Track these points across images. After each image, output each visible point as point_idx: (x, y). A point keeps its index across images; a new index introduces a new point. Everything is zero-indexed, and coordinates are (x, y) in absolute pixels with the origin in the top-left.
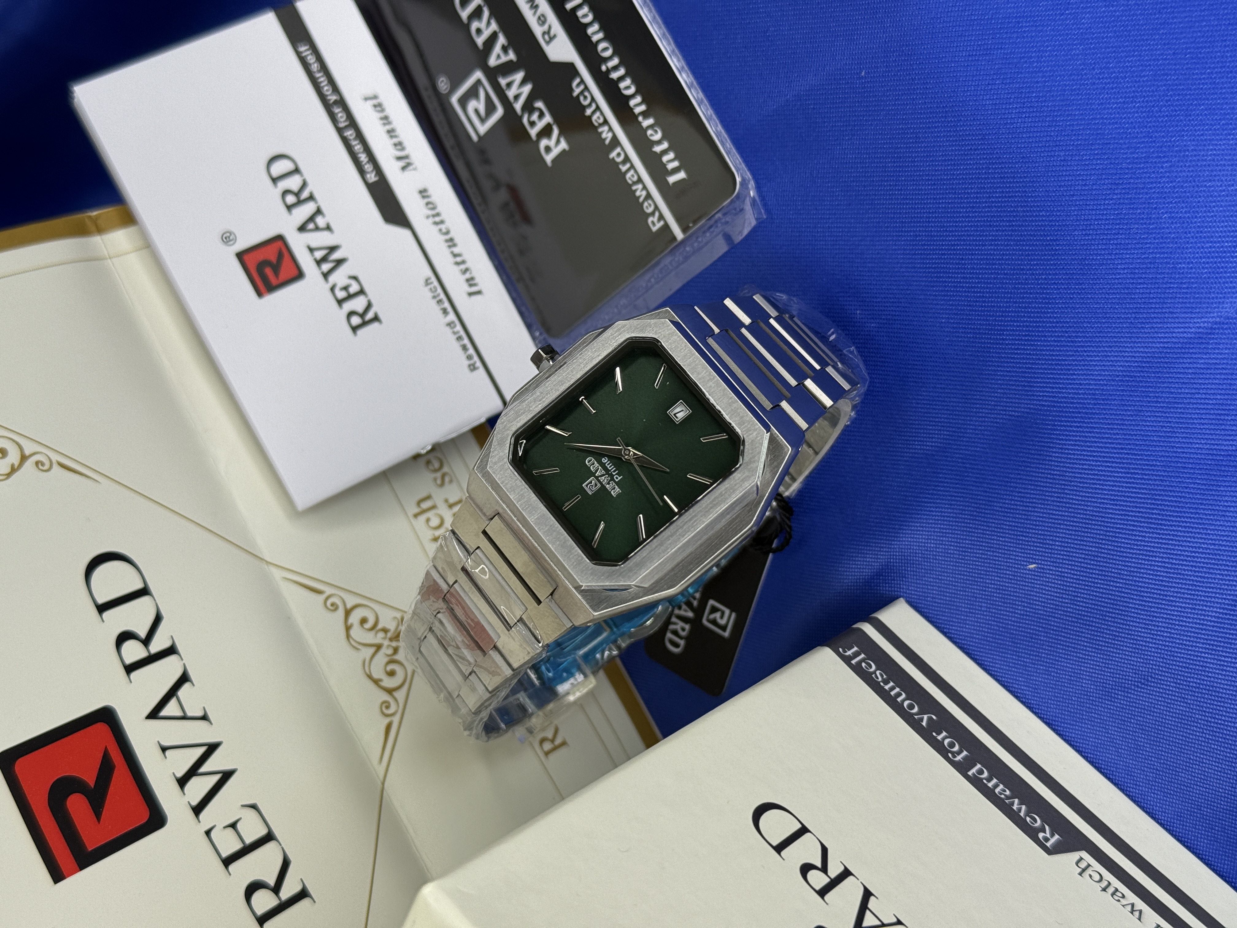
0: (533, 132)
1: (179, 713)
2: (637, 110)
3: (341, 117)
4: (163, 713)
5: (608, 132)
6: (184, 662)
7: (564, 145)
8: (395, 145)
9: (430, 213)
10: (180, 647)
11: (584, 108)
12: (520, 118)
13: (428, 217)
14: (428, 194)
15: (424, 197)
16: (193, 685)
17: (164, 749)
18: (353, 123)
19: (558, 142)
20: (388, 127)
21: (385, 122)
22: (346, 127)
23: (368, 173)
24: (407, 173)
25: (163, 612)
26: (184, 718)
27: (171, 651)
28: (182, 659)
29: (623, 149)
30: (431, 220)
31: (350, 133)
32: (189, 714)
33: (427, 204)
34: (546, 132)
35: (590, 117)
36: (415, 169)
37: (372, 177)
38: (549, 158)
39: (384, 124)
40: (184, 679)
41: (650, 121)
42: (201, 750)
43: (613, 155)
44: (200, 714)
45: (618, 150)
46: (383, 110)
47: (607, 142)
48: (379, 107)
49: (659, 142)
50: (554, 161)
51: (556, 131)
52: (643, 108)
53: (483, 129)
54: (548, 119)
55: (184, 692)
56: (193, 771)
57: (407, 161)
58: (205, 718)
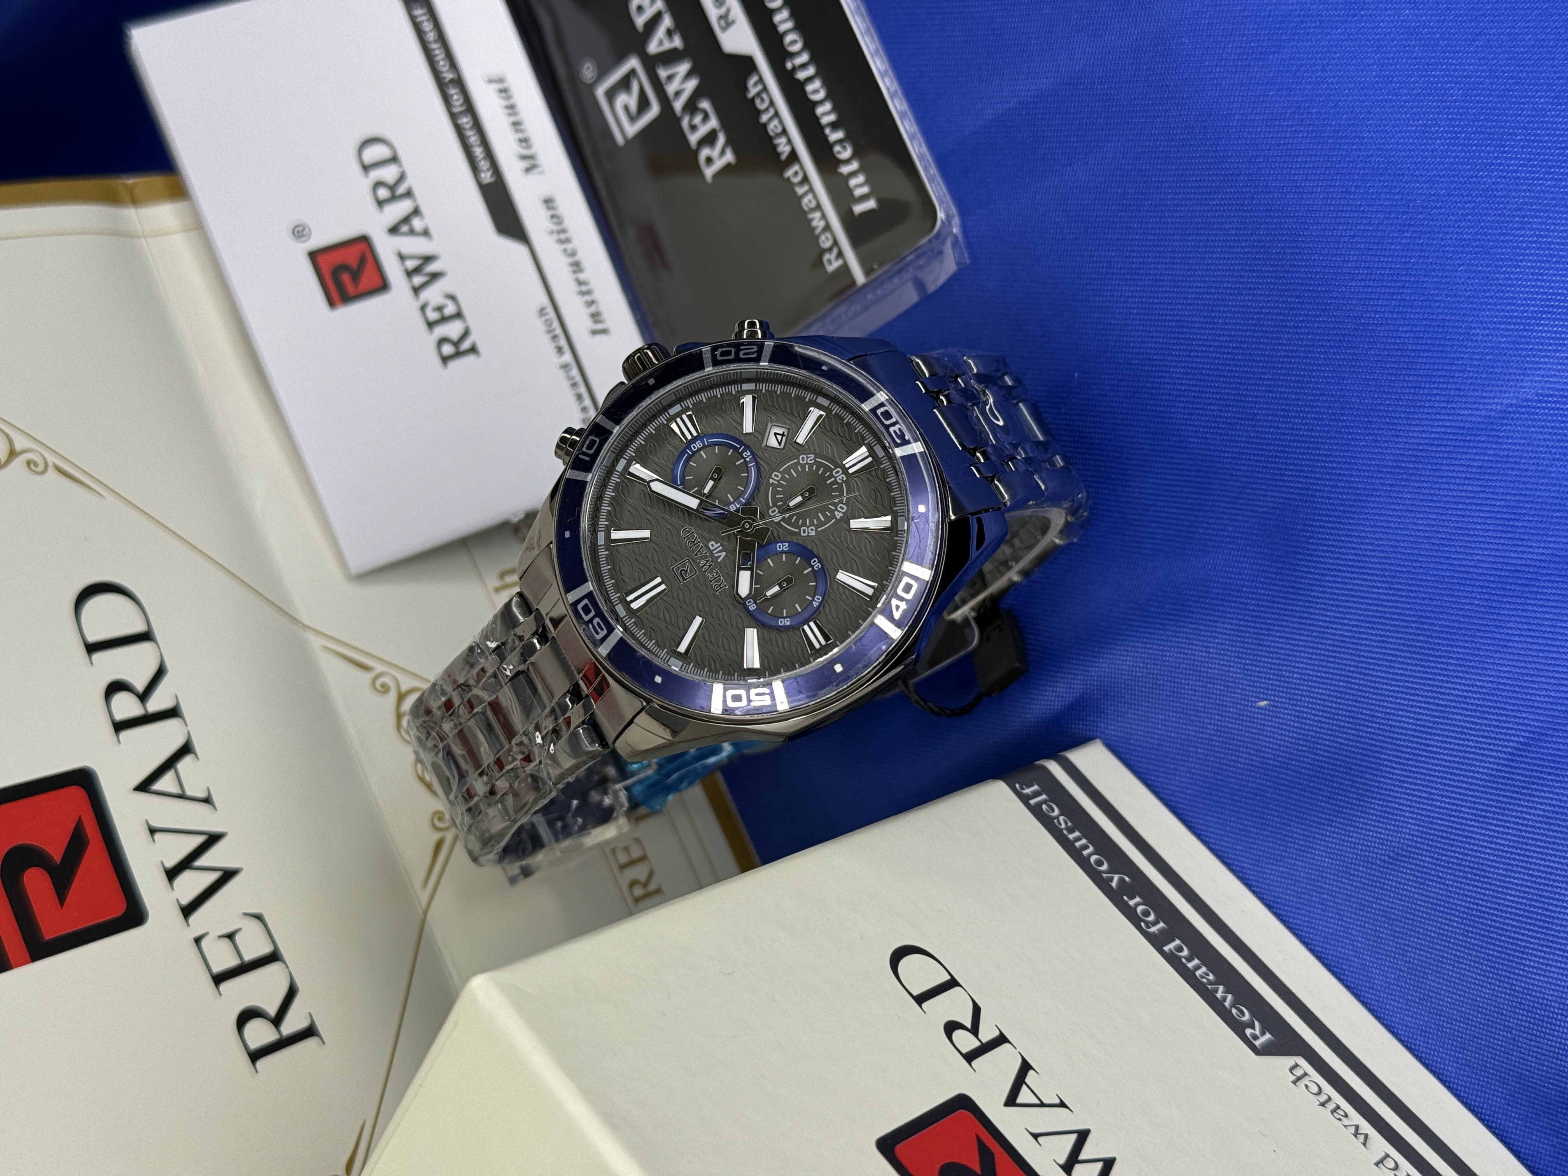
0: (694, 139)
1: (175, 790)
2: (825, 120)
3: (457, 100)
4: (158, 786)
5: (786, 145)
6: (188, 728)
7: (729, 156)
8: (521, 141)
9: (555, 228)
11: (759, 113)
12: (679, 120)
13: (552, 232)
14: (554, 205)
15: (549, 208)
16: (198, 758)
17: (153, 831)
18: (470, 108)
19: (723, 153)
20: (513, 119)
21: (511, 111)
22: (462, 112)
23: (483, 171)
24: (533, 177)
25: (168, 666)
26: (182, 796)
27: (173, 713)
28: (186, 725)
29: (802, 167)
30: (555, 237)
31: (465, 121)
32: (190, 792)
33: (553, 217)
34: (710, 139)
35: (765, 125)
36: (541, 173)
37: (487, 177)
38: (709, 172)
39: (510, 115)
40: (185, 749)
41: (839, 135)
42: (199, 840)
43: (789, 173)
44: (202, 795)
45: (796, 167)
46: (509, 98)
47: (784, 157)
48: (504, 92)
49: (847, 162)
50: (715, 176)
51: (721, 140)
52: (832, 117)
53: (632, 130)
54: (713, 120)
55: (185, 765)
56: (186, 864)
57: (532, 162)
58: (207, 800)
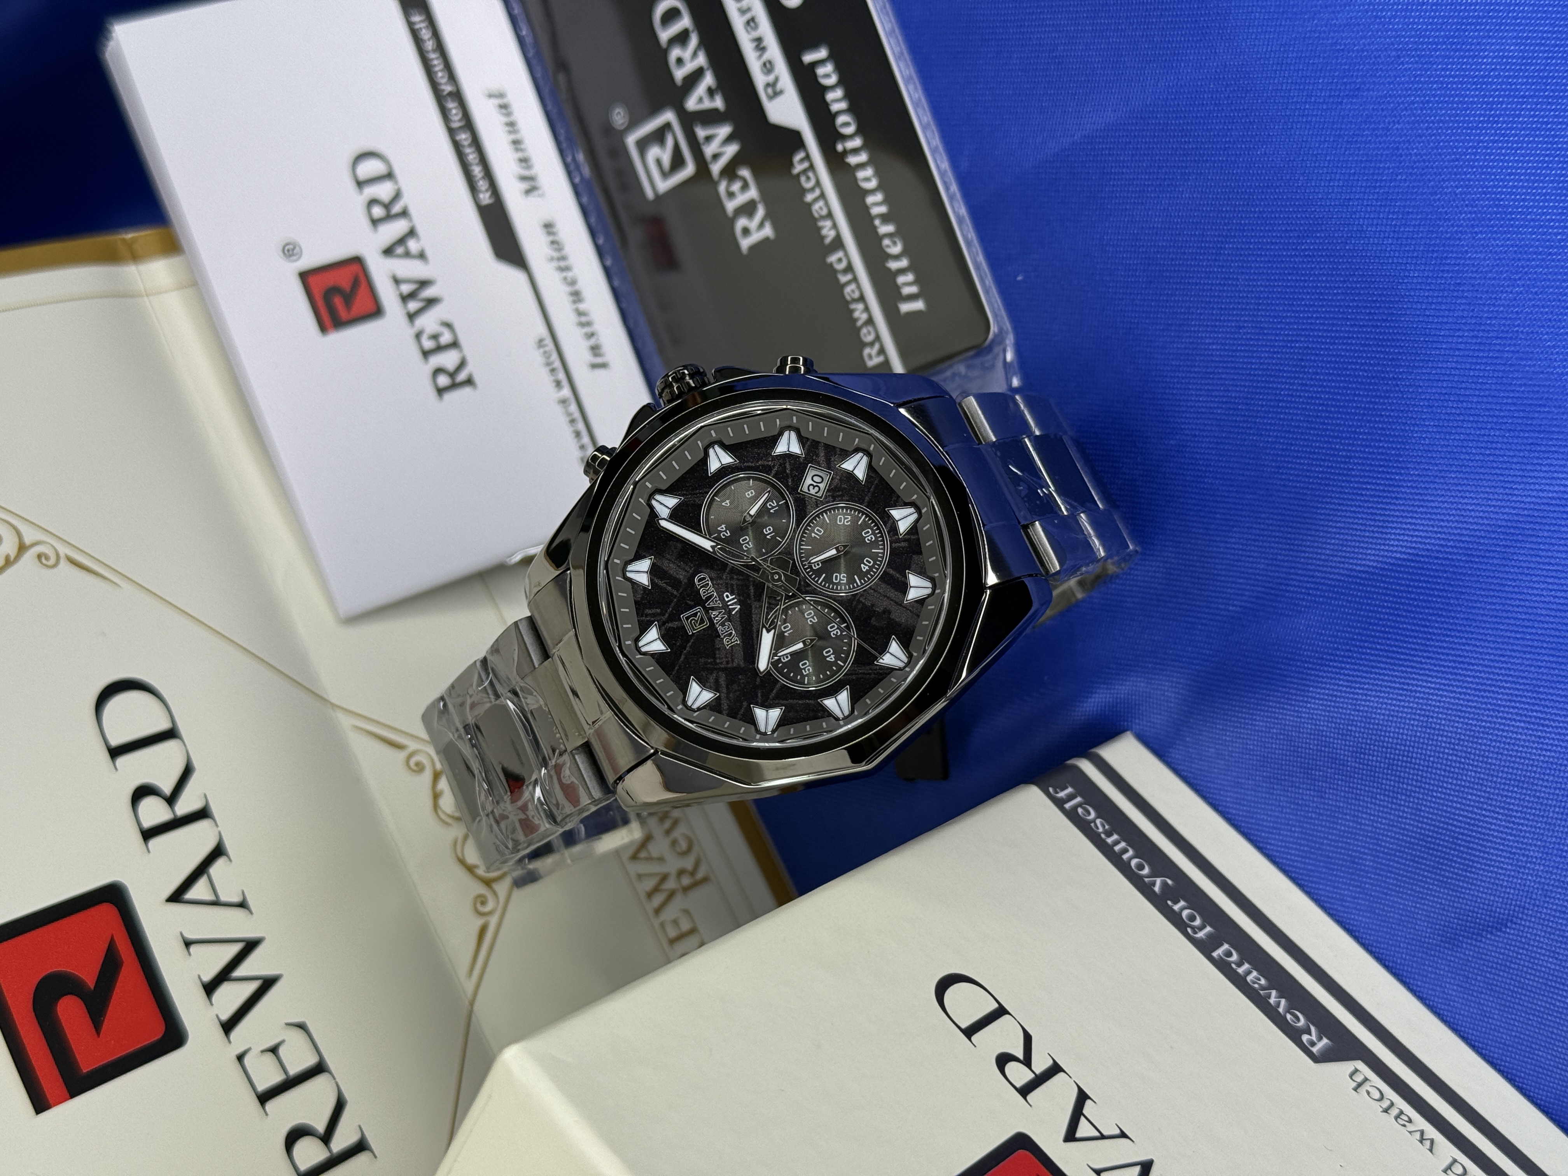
0: (730, 206)
1: (210, 897)
2: (876, 211)
3: (456, 115)
4: (190, 895)
5: (830, 229)
6: (219, 829)
7: (768, 231)
8: (520, 160)
9: (555, 254)
10: (215, 809)
11: (804, 191)
12: (715, 184)
13: (551, 259)
14: (555, 231)
15: (549, 233)
16: (230, 860)
17: (188, 944)
18: (469, 124)
19: (761, 225)
20: (514, 137)
21: (511, 129)
22: (460, 128)
23: (482, 192)
24: (533, 200)
25: (196, 763)
26: (216, 903)
27: (202, 814)
28: (217, 826)
29: (847, 255)
30: (555, 264)
31: (464, 137)
32: (223, 898)
33: (551, 242)
34: (748, 209)
35: (809, 205)
36: (541, 194)
37: (485, 197)
38: (745, 243)
39: (509, 131)
40: (218, 852)
41: (889, 228)
42: (235, 949)
43: (833, 259)
44: (236, 899)
45: (840, 254)
46: (509, 113)
47: (828, 241)
48: (504, 107)
49: (897, 257)
50: (753, 248)
51: (761, 212)
52: (883, 209)
53: (663, 186)
54: (753, 193)
55: (217, 869)
56: (224, 975)
57: (533, 182)
58: (242, 905)
